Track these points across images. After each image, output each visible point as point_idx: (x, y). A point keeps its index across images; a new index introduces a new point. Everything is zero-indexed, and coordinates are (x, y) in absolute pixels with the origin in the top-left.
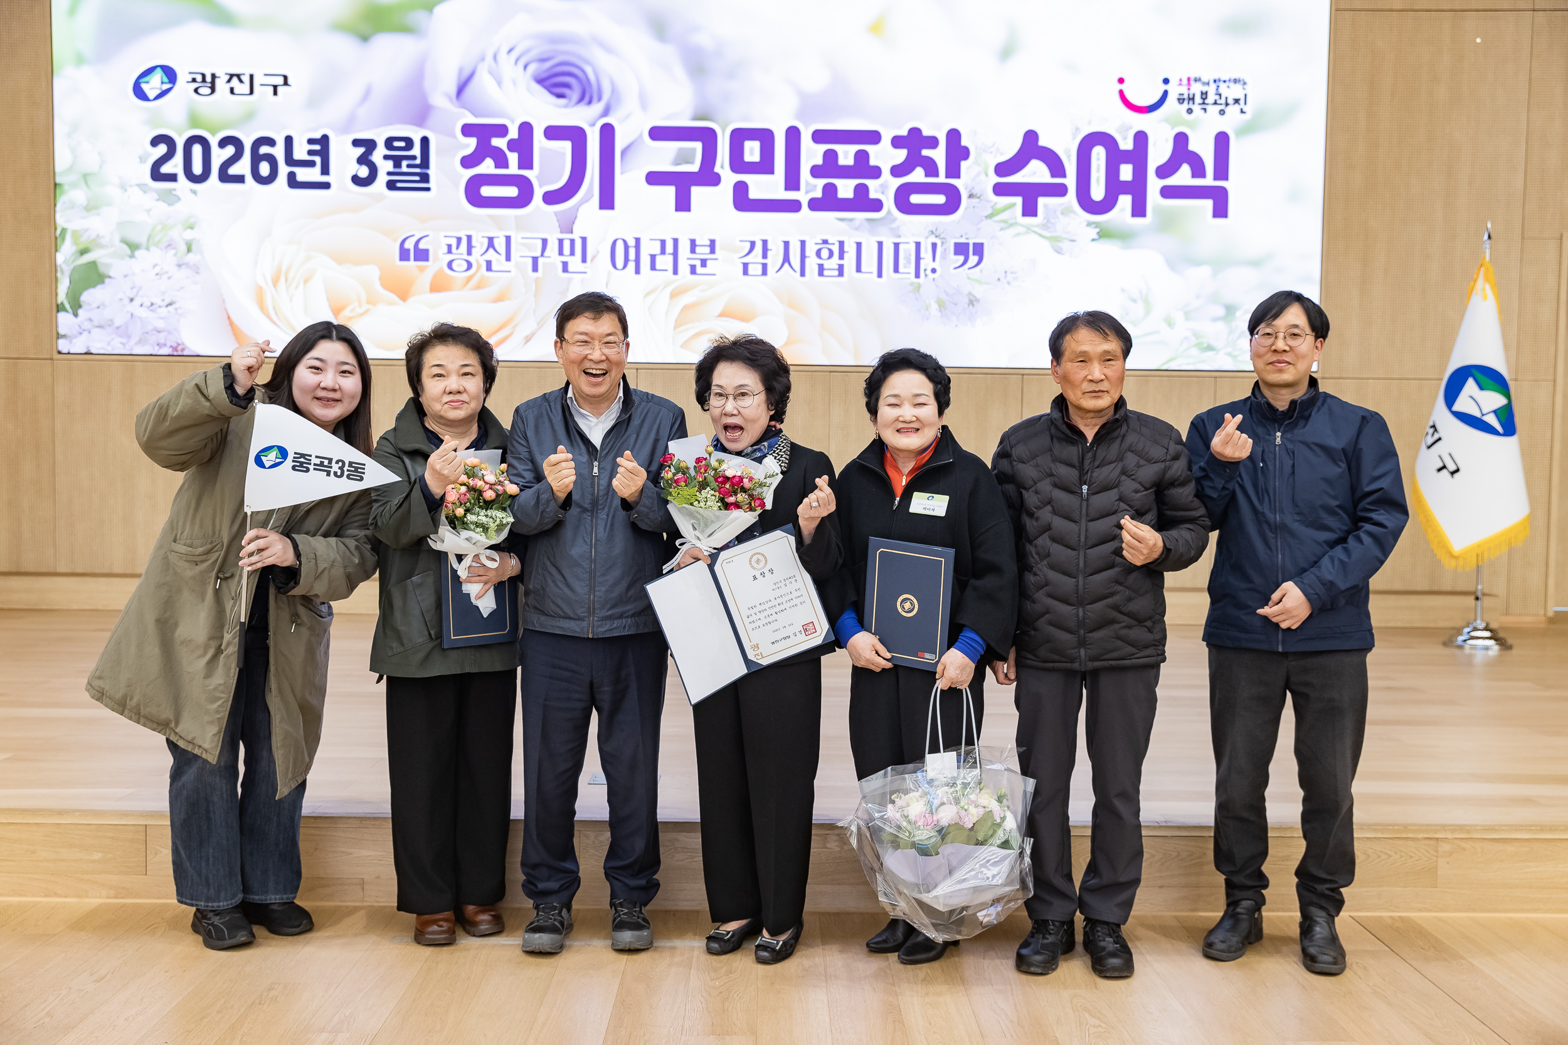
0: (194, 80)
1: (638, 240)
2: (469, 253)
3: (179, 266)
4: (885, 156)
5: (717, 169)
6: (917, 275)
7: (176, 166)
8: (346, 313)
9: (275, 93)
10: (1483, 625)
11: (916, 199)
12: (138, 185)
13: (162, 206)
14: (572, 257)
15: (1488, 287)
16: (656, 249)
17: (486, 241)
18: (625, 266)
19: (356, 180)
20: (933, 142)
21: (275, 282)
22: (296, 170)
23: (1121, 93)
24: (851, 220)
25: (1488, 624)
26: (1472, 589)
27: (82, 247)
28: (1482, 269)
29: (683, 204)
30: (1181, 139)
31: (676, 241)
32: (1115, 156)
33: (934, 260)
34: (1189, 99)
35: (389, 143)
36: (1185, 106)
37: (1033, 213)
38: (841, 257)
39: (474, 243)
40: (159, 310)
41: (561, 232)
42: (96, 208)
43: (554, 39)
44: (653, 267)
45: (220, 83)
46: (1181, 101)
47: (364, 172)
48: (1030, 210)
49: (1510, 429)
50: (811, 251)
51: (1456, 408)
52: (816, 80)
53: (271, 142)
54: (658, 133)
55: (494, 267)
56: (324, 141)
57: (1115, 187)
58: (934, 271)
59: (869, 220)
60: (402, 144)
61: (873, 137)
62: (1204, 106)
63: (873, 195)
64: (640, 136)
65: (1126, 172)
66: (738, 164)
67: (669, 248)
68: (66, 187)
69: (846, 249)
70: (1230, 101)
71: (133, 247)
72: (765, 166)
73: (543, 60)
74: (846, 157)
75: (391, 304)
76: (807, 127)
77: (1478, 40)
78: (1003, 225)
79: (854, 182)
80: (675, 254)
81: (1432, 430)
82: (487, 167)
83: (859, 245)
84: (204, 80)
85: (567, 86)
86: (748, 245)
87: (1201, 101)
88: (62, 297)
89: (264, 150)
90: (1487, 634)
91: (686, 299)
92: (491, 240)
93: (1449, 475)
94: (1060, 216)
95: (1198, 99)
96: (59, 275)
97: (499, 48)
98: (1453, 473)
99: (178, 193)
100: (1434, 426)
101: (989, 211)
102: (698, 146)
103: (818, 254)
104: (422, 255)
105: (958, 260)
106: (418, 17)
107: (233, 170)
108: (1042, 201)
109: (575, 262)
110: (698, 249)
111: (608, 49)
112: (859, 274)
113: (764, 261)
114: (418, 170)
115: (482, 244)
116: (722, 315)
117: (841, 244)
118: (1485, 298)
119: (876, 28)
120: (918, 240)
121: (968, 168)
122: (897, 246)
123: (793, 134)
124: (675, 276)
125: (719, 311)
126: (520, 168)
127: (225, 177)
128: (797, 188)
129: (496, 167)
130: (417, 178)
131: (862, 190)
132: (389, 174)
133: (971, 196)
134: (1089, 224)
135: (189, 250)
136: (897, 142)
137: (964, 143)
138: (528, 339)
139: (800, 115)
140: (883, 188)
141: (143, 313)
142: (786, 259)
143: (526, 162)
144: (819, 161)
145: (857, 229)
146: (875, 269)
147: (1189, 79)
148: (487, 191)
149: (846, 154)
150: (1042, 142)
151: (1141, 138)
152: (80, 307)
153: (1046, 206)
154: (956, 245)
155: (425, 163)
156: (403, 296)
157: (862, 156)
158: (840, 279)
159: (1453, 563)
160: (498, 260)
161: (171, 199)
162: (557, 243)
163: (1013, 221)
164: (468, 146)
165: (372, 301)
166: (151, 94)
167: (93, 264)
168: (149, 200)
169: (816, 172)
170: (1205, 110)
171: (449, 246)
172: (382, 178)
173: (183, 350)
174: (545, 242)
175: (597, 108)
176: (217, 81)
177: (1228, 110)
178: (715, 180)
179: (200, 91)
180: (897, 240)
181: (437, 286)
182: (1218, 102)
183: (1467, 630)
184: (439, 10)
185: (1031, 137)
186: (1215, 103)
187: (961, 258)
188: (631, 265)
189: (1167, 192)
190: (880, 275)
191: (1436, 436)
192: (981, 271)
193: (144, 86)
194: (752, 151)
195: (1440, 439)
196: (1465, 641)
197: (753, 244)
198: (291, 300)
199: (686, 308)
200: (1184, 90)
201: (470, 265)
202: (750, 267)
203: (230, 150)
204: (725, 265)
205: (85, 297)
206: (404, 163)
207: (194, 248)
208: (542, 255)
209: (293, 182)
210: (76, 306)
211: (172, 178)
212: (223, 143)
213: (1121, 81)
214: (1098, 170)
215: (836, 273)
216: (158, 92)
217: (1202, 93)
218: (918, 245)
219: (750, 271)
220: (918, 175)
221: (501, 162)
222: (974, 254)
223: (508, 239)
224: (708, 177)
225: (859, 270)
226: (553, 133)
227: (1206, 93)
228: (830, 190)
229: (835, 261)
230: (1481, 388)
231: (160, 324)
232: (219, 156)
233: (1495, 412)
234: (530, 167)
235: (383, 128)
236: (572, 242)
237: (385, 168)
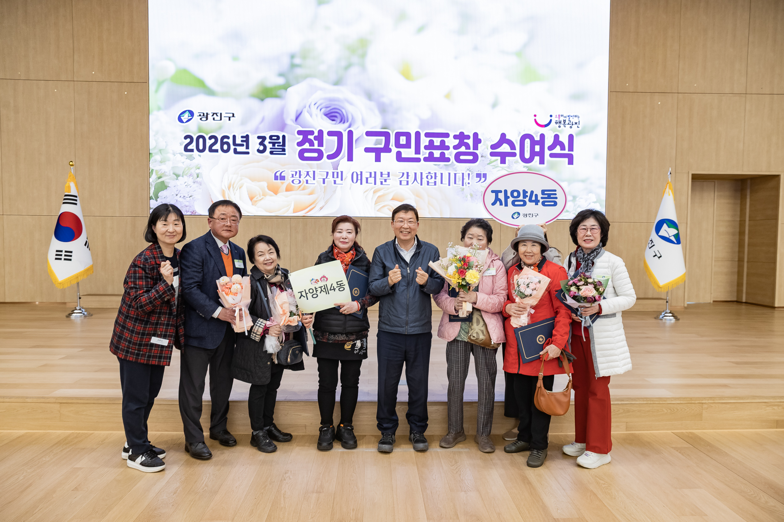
0: (200, 115)
1: (361, 172)
2: (300, 177)
3: (194, 182)
4: (451, 142)
5: (390, 147)
6: (463, 185)
7: (193, 146)
8: (255, 199)
9: (229, 120)
10: (669, 311)
11: (462, 157)
12: (179, 153)
13: (188, 161)
14: (337, 179)
15: (670, 191)
16: (368, 176)
17: (306, 173)
18: (357, 182)
19: (259, 151)
20: (468, 137)
21: (229, 189)
22: (237, 147)
23: (535, 120)
24: (439, 165)
25: (671, 311)
26: (665, 298)
27: (159, 176)
28: (668, 184)
29: (378, 159)
30: (556, 137)
31: (375, 173)
32: (533, 143)
33: (469, 179)
34: (559, 123)
35: (271, 137)
36: (558, 125)
37: (505, 163)
38: (435, 178)
39: (301, 174)
40: (187, 199)
41: (333, 169)
42: (164, 162)
43: (331, 100)
44: (367, 182)
45: (210, 117)
46: (556, 123)
47: (261, 148)
48: (503, 161)
49: (679, 242)
50: (424, 176)
51: (659, 234)
52: (426, 115)
53: (228, 137)
54: (369, 134)
55: (309, 183)
56: (247, 137)
57: (533, 154)
58: (469, 183)
59: (445, 165)
60: (276, 138)
61: (447, 135)
62: (564, 125)
63: (446, 156)
64: (362, 134)
65: (537, 148)
66: (398, 145)
67: (373, 175)
68: (153, 154)
69: (437, 176)
70: (574, 123)
71: (177, 176)
72: (408, 146)
73: (327, 107)
74: (437, 142)
75: (271, 196)
76: (423, 132)
77: (659, 103)
78: (493, 167)
79: (440, 151)
80: (375, 177)
81: (651, 242)
82: (307, 146)
83: (442, 174)
84: (204, 115)
85: (336, 117)
86: (402, 174)
87: (564, 123)
88: (151, 194)
89: (225, 140)
90: (671, 315)
91: (379, 194)
92: (308, 172)
93: (658, 258)
94: (514, 164)
95: (562, 123)
96: (150, 186)
97: (311, 103)
98: (659, 257)
99: (194, 156)
100: (651, 241)
101: (488, 162)
102: (383, 138)
103: (427, 177)
104: (283, 178)
105: (478, 180)
106: (282, 92)
107: (214, 148)
108: (507, 158)
109: (338, 180)
110: (383, 176)
111: (351, 104)
112: (442, 185)
113: (407, 180)
114: (281, 147)
115: (304, 174)
116: (392, 199)
117: (435, 173)
118: (669, 195)
119: (448, 96)
120: (463, 172)
121: (481, 146)
122: (455, 174)
123: (418, 134)
124: (375, 185)
125: (391, 198)
126: (318, 146)
127: (211, 150)
128: (420, 154)
129: (310, 146)
130: (281, 150)
131: (442, 154)
132: (271, 148)
133: (482, 156)
134: (524, 167)
135: (198, 177)
136: (455, 137)
137: (479, 137)
138: (321, 208)
139: (420, 128)
140: (450, 154)
141: (181, 200)
142: (415, 179)
143: (321, 144)
144: (427, 144)
145: (441, 168)
146: (447, 183)
147: (559, 115)
148: (306, 155)
149: (437, 141)
150: (507, 138)
151: (542, 136)
152: (158, 198)
153: (509, 160)
154: (477, 174)
155: (284, 145)
156: (276, 192)
157: (443, 142)
158: (435, 186)
159: (660, 289)
160: (310, 180)
161: (191, 158)
162: (332, 173)
163: (497, 165)
164: (300, 138)
165: (264, 195)
166: (185, 121)
167: (163, 182)
168: (183, 159)
169: (426, 148)
170: (565, 126)
171: (293, 175)
172: (268, 150)
173: (195, 213)
174: (327, 173)
175: (347, 124)
176: (208, 115)
177: (573, 126)
178: (389, 151)
179: (203, 119)
180: (455, 172)
181: (288, 189)
182: (570, 123)
183: (663, 313)
184: (289, 89)
185: (503, 135)
186: (568, 124)
187: (479, 179)
188: (359, 181)
189: (552, 155)
190: (449, 185)
191: (653, 244)
192: (486, 183)
193: (182, 117)
194: (403, 140)
195: (654, 245)
196: (663, 317)
197: (403, 174)
198: (235, 195)
199: (379, 197)
200: (557, 119)
201: (300, 182)
202: (402, 182)
203: (213, 140)
204: (393, 182)
205: (160, 194)
206: (276, 145)
207: (199, 176)
208: (326, 178)
209: (236, 152)
210: (157, 198)
211: (192, 151)
212: (210, 138)
213: (535, 116)
214: (527, 148)
215: (434, 184)
216: (187, 119)
217: (564, 121)
218: (463, 174)
219: (402, 184)
220: (463, 149)
221: (312, 144)
222: (483, 177)
223: (314, 172)
224: (387, 149)
225: (442, 183)
226: (330, 134)
227: (565, 120)
228: (431, 154)
229: (433, 180)
230: (669, 227)
231: (187, 204)
232: (209, 142)
233: (674, 235)
234: (322, 146)
235: (269, 132)
236: (338, 173)
237: (269, 146)
